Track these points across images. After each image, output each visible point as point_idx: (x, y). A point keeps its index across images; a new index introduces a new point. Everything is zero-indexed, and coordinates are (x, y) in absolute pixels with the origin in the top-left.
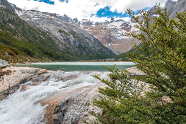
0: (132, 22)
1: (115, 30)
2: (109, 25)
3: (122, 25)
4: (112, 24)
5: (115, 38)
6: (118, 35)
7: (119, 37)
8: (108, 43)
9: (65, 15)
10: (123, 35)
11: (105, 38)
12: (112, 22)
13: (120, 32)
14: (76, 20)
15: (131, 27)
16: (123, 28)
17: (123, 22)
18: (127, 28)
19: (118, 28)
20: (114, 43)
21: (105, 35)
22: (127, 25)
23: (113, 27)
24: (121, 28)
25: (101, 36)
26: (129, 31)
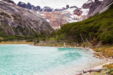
0: (83, 8)
1: (68, 15)
2: (64, 11)
3: (75, 11)
4: (67, 10)
6: (70, 19)
7: (70, 20)
8: (59, 26)
9: (28, 3)
10: (74, 19)
12: (67, 8)
13: (72, 17)
15: (82, 12)
16: (75, 14)
17: (76, 8)
18: (78, 13)
19: (71, 13)
21: (57, 19)
22: (79, 11)
23: (67, 13)
24: (73, 13)
25: (53, 20)
26: (79, 16)
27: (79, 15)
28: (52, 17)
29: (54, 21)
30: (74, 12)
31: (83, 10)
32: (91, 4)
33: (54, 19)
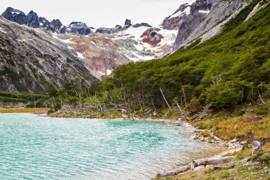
0: (165, 28)
1: (130, 43)
2: (120, 33)
3: (145, 34)
4: (126, 32)
5: (124, 58)
6: (134, 53)
7: (133, 56)
8: (106, 68)
9: (32, 12)
10: (143, 54)
11: (99, 58)
12: (127, 27)
13: (139, 47)
14: (57, 23)
15: (161, 37)
16: (145, 41)
17: (147, 28)
18: (152, 39)
19: (135, 39)
22: (153, 34)
23: (125, 38)
24: (142, 39)
26: (155, 46)
27: (154, 43)
28: (91, 47)
29: (94, 58)
30: (142, 36)
31: (163, 32)
32: (181, 18)
33: (94, 51)
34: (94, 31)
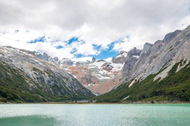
0: (113, 62)
1: (96, 70)
2: (90, 65)
4: (93, 64)
5: (95, 78)
6: (99, 75)
7: (99, 77)
8: (88, 83)
10: (104, 76)
11: (84, 78)
12: (94, 62)
13: (101, 72)
14: (56, 59)
15: (112, 67)
16: (104, 69)
17: (103, 63)
18: (108, 68)
19: (99, 68)
20: (95, 83)
21: (86, 75)
22: (108, 66)
23: (94, 67)
24: (102, 68)
25: (81, 76)
26: (109, 72)
27: (109, 70)
28: (79, 72)
30: (102, 66)
31: (113, 65)
32: (121, 58)
34: (75, 63)
